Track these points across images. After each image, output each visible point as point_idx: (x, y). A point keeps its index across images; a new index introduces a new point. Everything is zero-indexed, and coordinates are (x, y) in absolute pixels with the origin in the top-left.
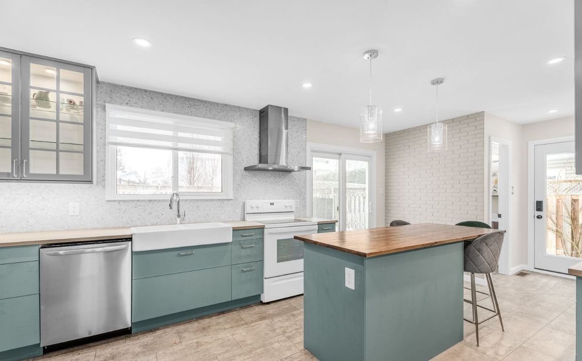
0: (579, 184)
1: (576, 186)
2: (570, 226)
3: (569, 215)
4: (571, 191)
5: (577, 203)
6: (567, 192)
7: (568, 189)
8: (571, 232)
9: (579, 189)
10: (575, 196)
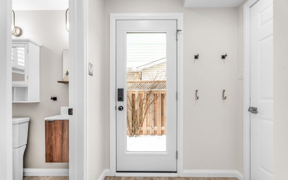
0: (135, 84)
1: (134, 85)
2: (131, 112)
3: (131, 104)
4: (132, 89)
5: (134, 96)
6: (130, 89)
7: (130, 87)
8: (131, 115)
9: (135, 88)
10: (134, 92)
